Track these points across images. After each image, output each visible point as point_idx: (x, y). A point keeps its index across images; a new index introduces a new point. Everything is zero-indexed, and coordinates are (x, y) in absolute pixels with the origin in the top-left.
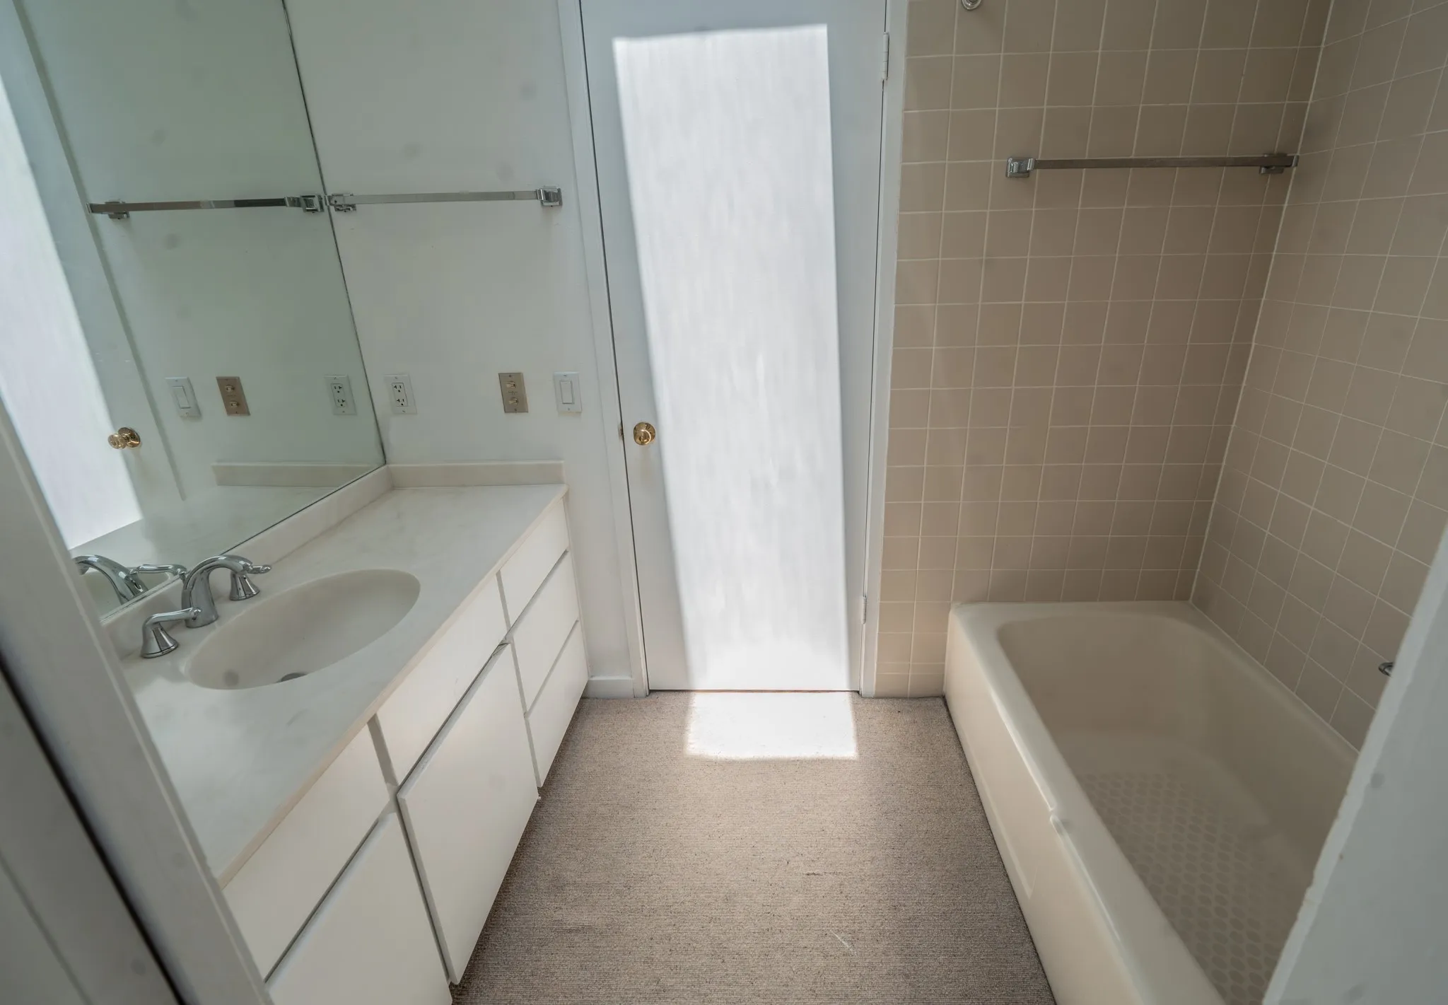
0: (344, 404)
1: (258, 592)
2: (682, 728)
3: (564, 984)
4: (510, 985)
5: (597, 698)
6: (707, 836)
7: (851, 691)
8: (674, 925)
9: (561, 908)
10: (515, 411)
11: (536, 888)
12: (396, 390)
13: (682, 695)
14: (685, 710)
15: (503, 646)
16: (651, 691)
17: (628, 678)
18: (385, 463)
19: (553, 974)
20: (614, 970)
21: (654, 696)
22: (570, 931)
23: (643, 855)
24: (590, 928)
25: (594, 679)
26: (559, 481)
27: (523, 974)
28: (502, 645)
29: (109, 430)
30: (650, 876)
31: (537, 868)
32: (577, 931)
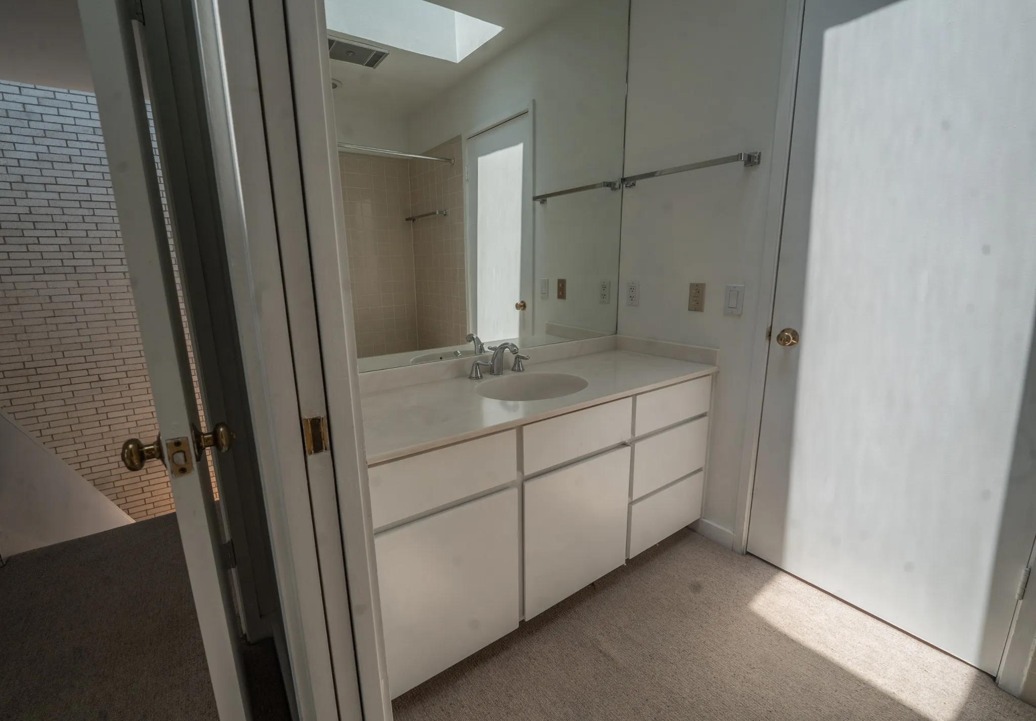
0: (605, 297)
1: (523, 370)
2: (757, 589)
3: (579, 675)
4: (553, 650)
5: (703, 536)
6: (733, 674)
7: (977, 669)
8: (668, 706)
9: (604, 636)
10: (695, 310)
11: (597, 614)
12: (631, 290)
13: (772, 570)
14: (768, 580)
15: (624, 446)
16: (748, 553)
17: (731, 532)
18: (616, 333)
19: (577, 665)
20: (611, 695)
21: (748, 557)
22: (601, 651)
23: (674, 648)
24: (613, 659)
25: (704, 520)
26: (712, 363)
27: (562, 651)
28: (624, 444)
29: (518, 301)
30: (671, 663)
31: (604, 604)
32: (605, 655)
